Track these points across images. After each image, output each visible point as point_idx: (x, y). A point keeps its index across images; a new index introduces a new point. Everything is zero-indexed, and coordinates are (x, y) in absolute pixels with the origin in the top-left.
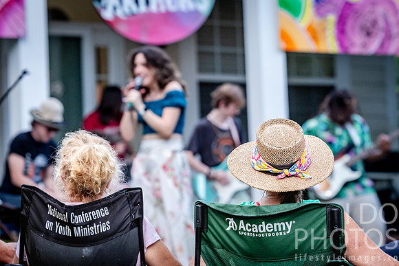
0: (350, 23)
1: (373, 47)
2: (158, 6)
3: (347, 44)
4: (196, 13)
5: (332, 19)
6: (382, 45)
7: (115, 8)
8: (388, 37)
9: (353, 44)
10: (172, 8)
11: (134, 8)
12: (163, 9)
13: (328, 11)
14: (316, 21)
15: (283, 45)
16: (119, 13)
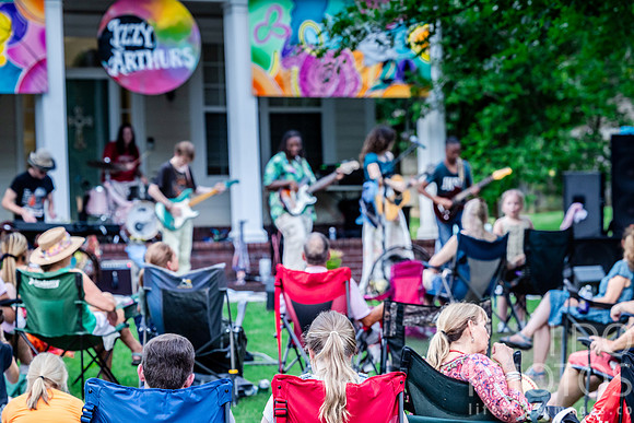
0: (311, 72)
1: (330, 91)
2: (154, 64)
3: (308, 89)
4: (184, 69)
5: (296, 69)
6: (338, 89)
7: (119, 67)
8: (343, 82)
9: (313, 89)
10: (165, 66)
11: (135, 66)
12: (157, 67)
13: (293, 64)
14: (283, 72)
15: (256, 92)
16: (123, 71)
